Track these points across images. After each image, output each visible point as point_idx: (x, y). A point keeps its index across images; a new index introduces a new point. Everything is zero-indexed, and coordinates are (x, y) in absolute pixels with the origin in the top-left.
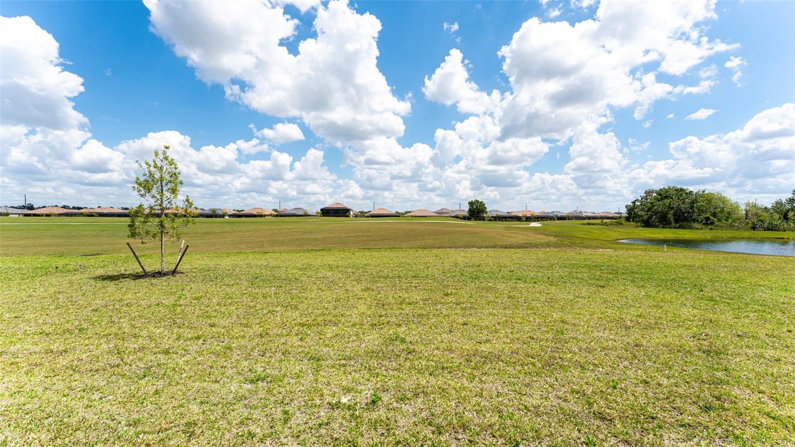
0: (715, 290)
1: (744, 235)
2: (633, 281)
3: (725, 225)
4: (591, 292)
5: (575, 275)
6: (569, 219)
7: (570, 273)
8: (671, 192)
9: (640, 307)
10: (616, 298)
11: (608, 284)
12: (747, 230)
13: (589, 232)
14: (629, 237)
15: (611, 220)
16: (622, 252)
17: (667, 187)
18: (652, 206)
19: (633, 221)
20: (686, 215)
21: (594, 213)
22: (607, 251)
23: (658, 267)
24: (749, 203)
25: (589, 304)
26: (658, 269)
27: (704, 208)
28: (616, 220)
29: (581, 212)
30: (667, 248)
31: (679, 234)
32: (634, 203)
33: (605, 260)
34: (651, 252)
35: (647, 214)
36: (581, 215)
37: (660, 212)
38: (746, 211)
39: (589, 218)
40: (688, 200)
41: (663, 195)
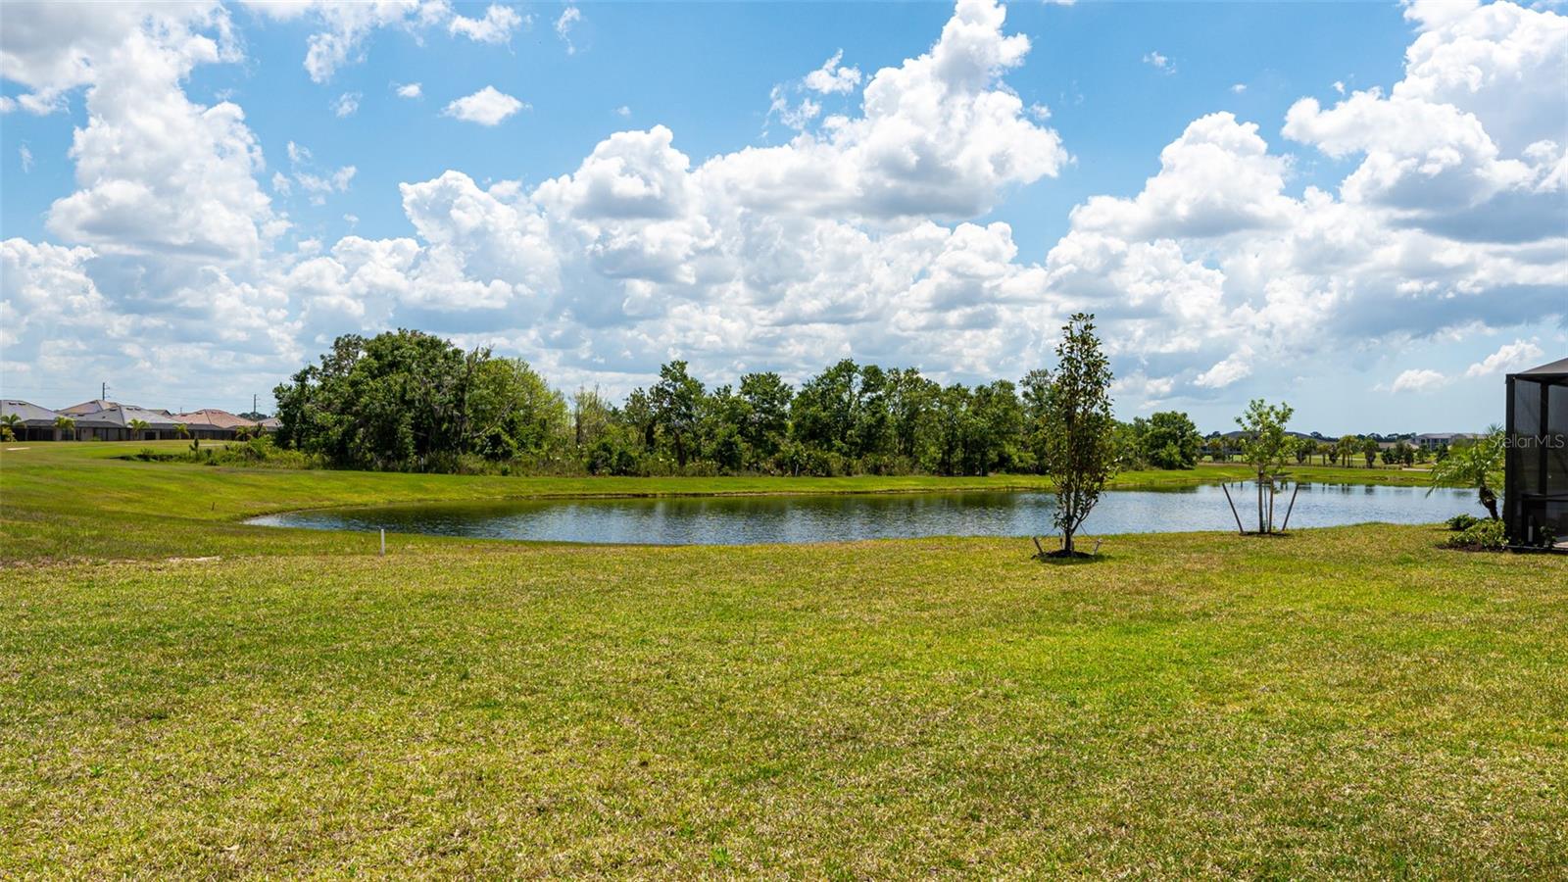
0: (498, 669)
1: (573, 488)
2: (272, 676)
3: (534, 460)
4: (110, 751)
5: (54, 679)
6: (67, 437)
7: (33, 676)
8: (410, 350)
9: (284, 775)
10: (204, 754)
11: (181, 702)
12: (578, 474)
13: (142, 488)
14: (284, 506)
15: (226, 443)
16: (249, 564)
17: (396, 333)
18: (356, 392)
19: (299, 447)
20: (445, 426)
21: (166, 413)
22: (199, 565)
23: (355, 610)
24: (583, 396)
25: (90, 807)
26: (356, 617)
27: (489, 407)
28: (243, 444)
29: (116, 409)
30: (386, 541)
31: (427, 490)
32: (301, 378)
33: (186, 603)
34: (340, 558)
35: (340, 422)
36: (120, 423)
37: (378, 416)
38: (578, 418)
39: (150, 433)
40: (449, 378)
41: (387, 356)
